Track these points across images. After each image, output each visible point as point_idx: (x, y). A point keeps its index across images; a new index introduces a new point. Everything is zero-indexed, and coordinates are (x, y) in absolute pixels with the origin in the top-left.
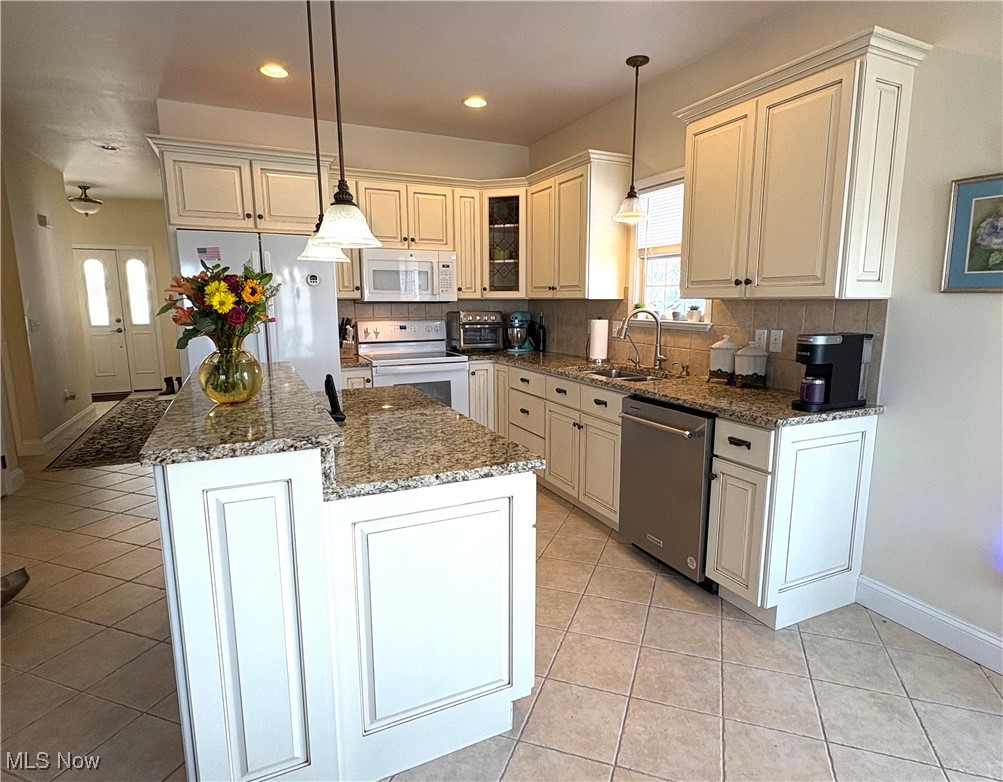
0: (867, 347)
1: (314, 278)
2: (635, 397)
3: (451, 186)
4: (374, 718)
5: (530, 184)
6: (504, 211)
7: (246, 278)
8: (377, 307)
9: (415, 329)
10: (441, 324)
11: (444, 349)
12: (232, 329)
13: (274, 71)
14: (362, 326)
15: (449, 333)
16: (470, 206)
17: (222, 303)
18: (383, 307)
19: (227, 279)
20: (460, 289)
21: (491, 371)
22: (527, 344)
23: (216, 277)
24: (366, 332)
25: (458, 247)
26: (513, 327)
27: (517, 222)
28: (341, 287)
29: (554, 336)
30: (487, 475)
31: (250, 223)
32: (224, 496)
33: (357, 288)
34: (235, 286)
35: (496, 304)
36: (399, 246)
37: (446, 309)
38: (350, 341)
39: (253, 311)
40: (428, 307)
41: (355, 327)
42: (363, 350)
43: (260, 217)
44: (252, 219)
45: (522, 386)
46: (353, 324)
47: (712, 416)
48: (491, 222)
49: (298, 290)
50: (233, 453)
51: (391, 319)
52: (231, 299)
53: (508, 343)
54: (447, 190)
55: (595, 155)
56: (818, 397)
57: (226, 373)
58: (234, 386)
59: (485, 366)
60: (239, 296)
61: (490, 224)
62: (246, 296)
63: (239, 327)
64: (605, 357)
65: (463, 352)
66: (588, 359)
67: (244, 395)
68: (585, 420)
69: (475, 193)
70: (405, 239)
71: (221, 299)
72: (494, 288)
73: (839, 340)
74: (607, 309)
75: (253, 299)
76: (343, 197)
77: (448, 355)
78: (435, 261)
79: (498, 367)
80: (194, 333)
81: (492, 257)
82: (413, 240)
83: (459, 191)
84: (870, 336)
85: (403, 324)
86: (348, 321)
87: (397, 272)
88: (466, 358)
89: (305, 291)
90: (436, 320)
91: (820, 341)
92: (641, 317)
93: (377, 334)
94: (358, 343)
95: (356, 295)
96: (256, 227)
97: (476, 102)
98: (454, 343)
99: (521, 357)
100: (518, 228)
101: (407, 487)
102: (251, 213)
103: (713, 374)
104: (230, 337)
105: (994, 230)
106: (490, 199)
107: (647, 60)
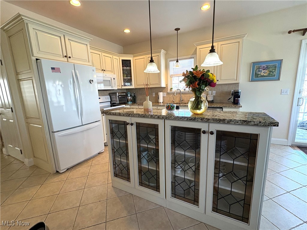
1: (92, 81)
3: (112, 55)
5: (134, 57)
6: (126, 64)
9: (102, 99)
10: (109, 97)
16: (117, 61)
27: (130, 67)
31: (66, 59)
36: (101, 72)
43: (70, 57)
55: (162, 51)
61: (122, 67)
69: (118, 58)
70: (103, 70)
72: (124, 85)
77: (111, 106)
78: (111, 77)
81: (123, 77)
82: (105, 70)
83: (114, 57)
85: (99, 97)
90: (107, 95)
96: (68, 61)
97: (127, 31)
98: (113, 102)
100: (131, 69)
102: (66, 55)
105: (259, 71)
106: (122, 60)
107: (179, 29)
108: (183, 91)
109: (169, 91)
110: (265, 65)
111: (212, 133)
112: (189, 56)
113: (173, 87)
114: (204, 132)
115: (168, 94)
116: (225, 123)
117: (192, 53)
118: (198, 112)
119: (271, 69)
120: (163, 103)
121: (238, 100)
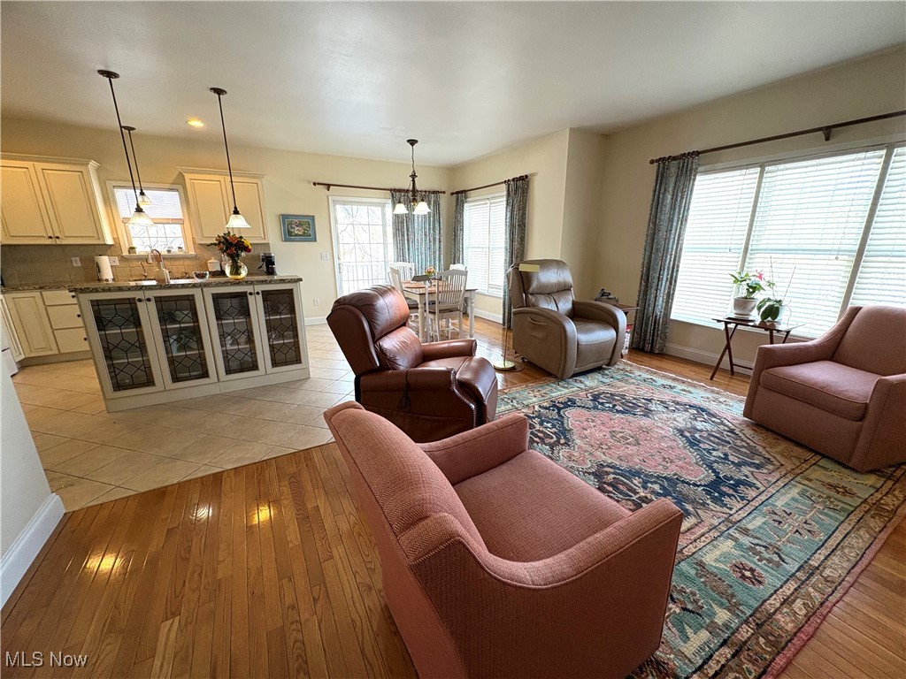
55: (91, 163)
66: (100, 279)
105: (292, 228)
107: (133, 129)
108: (166, 253)
109: (125, 253)
110: (296, 221)
111: (258, 293)
112: (167, 186)
113: (134, 245)
114: (251, 294)
115: (123, 259)
116: (267, 283)
117: (171, 181)
118: (239, 277)
119: (305, 227)
120: (114, 280)
121: (273, 269)
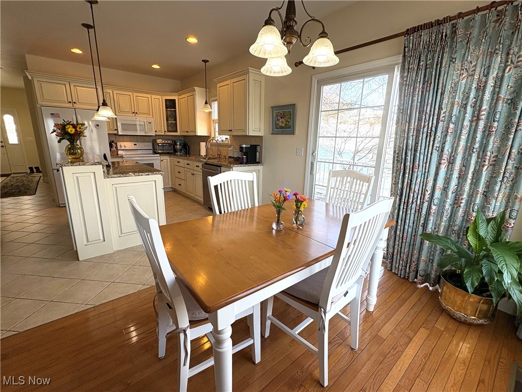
0: (258, 148)
1: (98, 125)
2: (206, 164)
3: (150, 94)
4: (122, 233)
5: (179, 96)
6: (171, 104)
7: (77, 125)
8: (124, 137)
9: (140, 145)
10: (151, 144)
11: (152, 153)
12: (74, 138)
13: (77, 51)
14: (119, 144)
15: (153, 147)
16: (157, 101)
17: (71, 131)
18: (126, 137)
19: (72, 125)
20: (156, 131)
21: (169, 160)
22: (183, 151)
23: (69, 124)
24: (121, 146)
25: (154, 116)
26: (177, 145)
27: (175, 108)
28: (109, 129)
29: (192, 148)
30: (148, 175)
31: (71, 105)
32: (77, 175)
33: (116, 130)
34: (74, 126)
35: (171, 137)
36: (131, 115)
37: (152, 138)
38: (114, 149)
39: (80, 133)
40: (145, 137)
41: (116, 144)
42: (120, 152)
43: (75, 103)
44: (71, 104)
45: (178, 164)
46: (115, 142)
47: (221, 167)
48: (166, 108)
49: (92, 130)
50: (80, 165)
51: (131, 141)
52: (74, 130)
53: (175, 151)
54: (149, 96)
55: (196, 88)
56: (245, 161)
57: (73, 150)
58: (76, 154)
59: (166, 158)
60: (76, 129)
62: (78, 129)
63: (76, 137)
64: (205, 154)
65: (158, 153)
66: (200, 155)
67: (79, 156)
68: (195, 172)
69: (160, 97)
70: (133, 113)
71: (71, 130)
72: (169, 131)
73: (249, 146)
74: (205, 139)
75: (80, 130)
76: (105, 104)
78: (145, 121)
79: (172, 158)
80: (63, 139)
81: (167, 120)
82: (136, 113)
83: (153, 96)
84: (259, 145)
85: (135, 143)
86: (113, 142)
87: (136, 125)
88: (159, 155)
89: (94, 130)
90: (148, 142)
91: (244, 146)
92: (214, 141)
93: (125, 147)
94: (117, 150)
95: (116, 132)
96: (73, 106)
97: (156, 66)
98: (156, 151)
99: (181, 156)
100: (176, 110)
101: (126, 176)
102: (71, 101)
103: (230, 157)
104: (74, 140)
106: (165, 100)
107: (208, 61)
113: (215, 137)
